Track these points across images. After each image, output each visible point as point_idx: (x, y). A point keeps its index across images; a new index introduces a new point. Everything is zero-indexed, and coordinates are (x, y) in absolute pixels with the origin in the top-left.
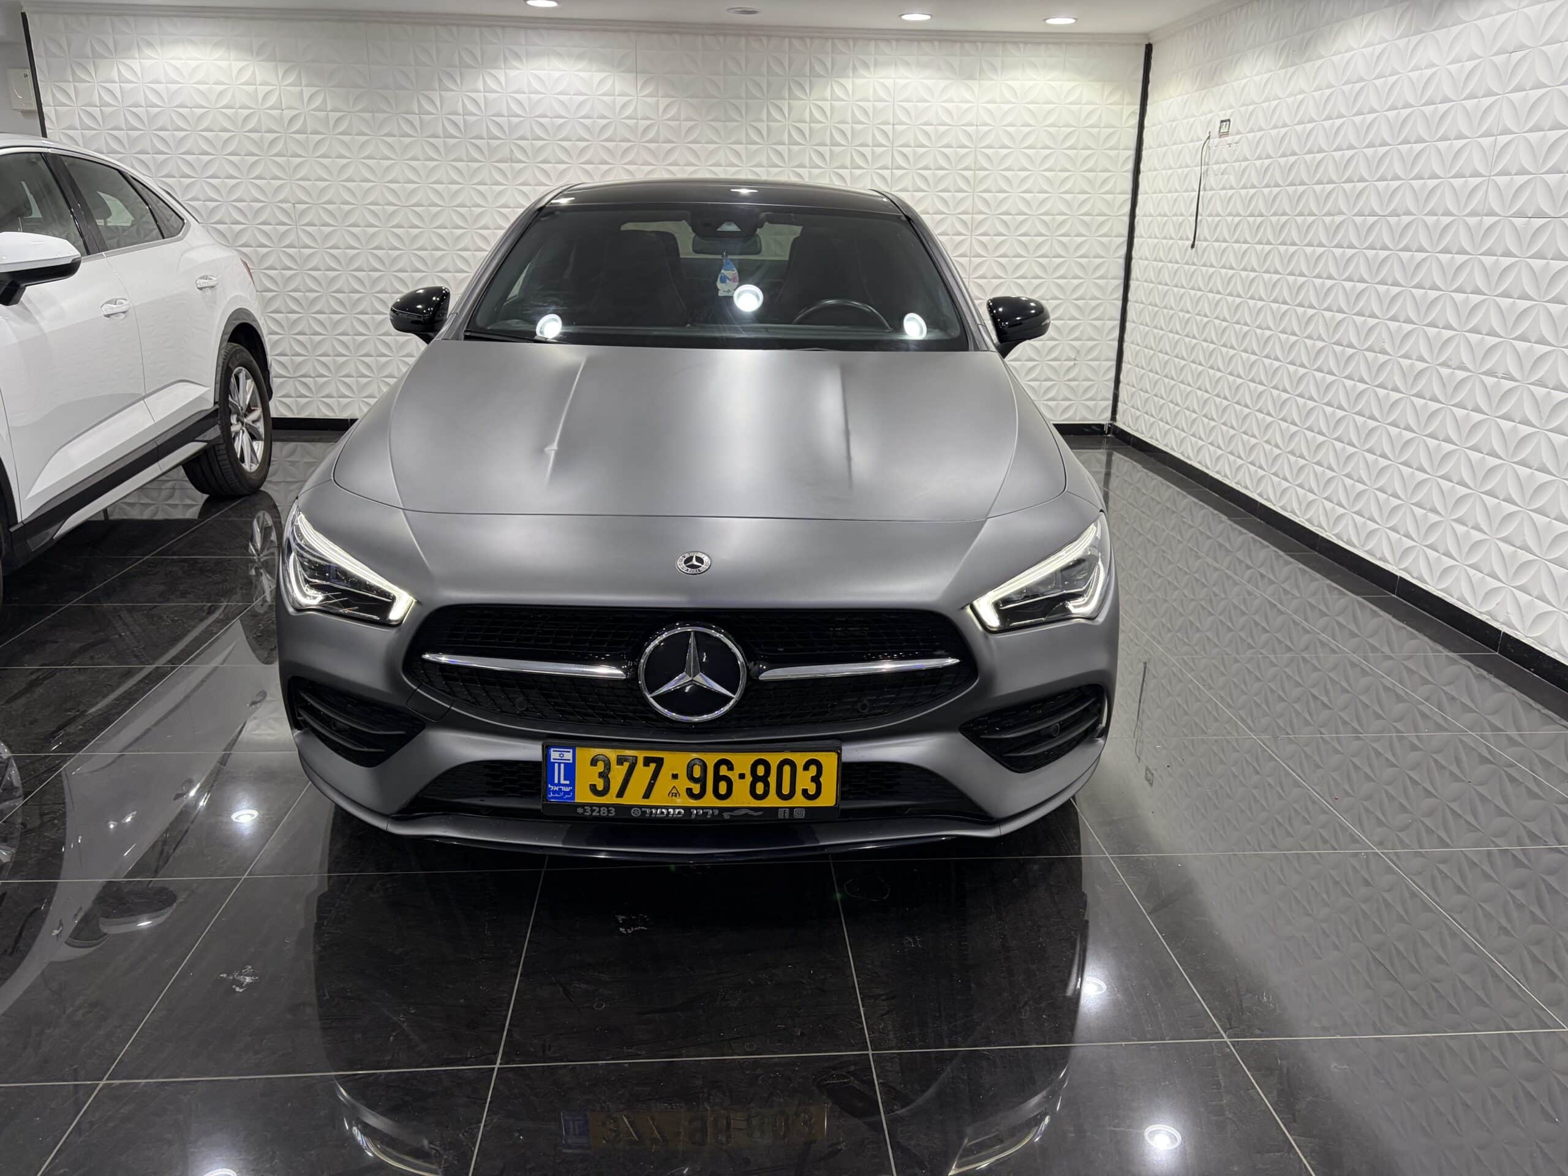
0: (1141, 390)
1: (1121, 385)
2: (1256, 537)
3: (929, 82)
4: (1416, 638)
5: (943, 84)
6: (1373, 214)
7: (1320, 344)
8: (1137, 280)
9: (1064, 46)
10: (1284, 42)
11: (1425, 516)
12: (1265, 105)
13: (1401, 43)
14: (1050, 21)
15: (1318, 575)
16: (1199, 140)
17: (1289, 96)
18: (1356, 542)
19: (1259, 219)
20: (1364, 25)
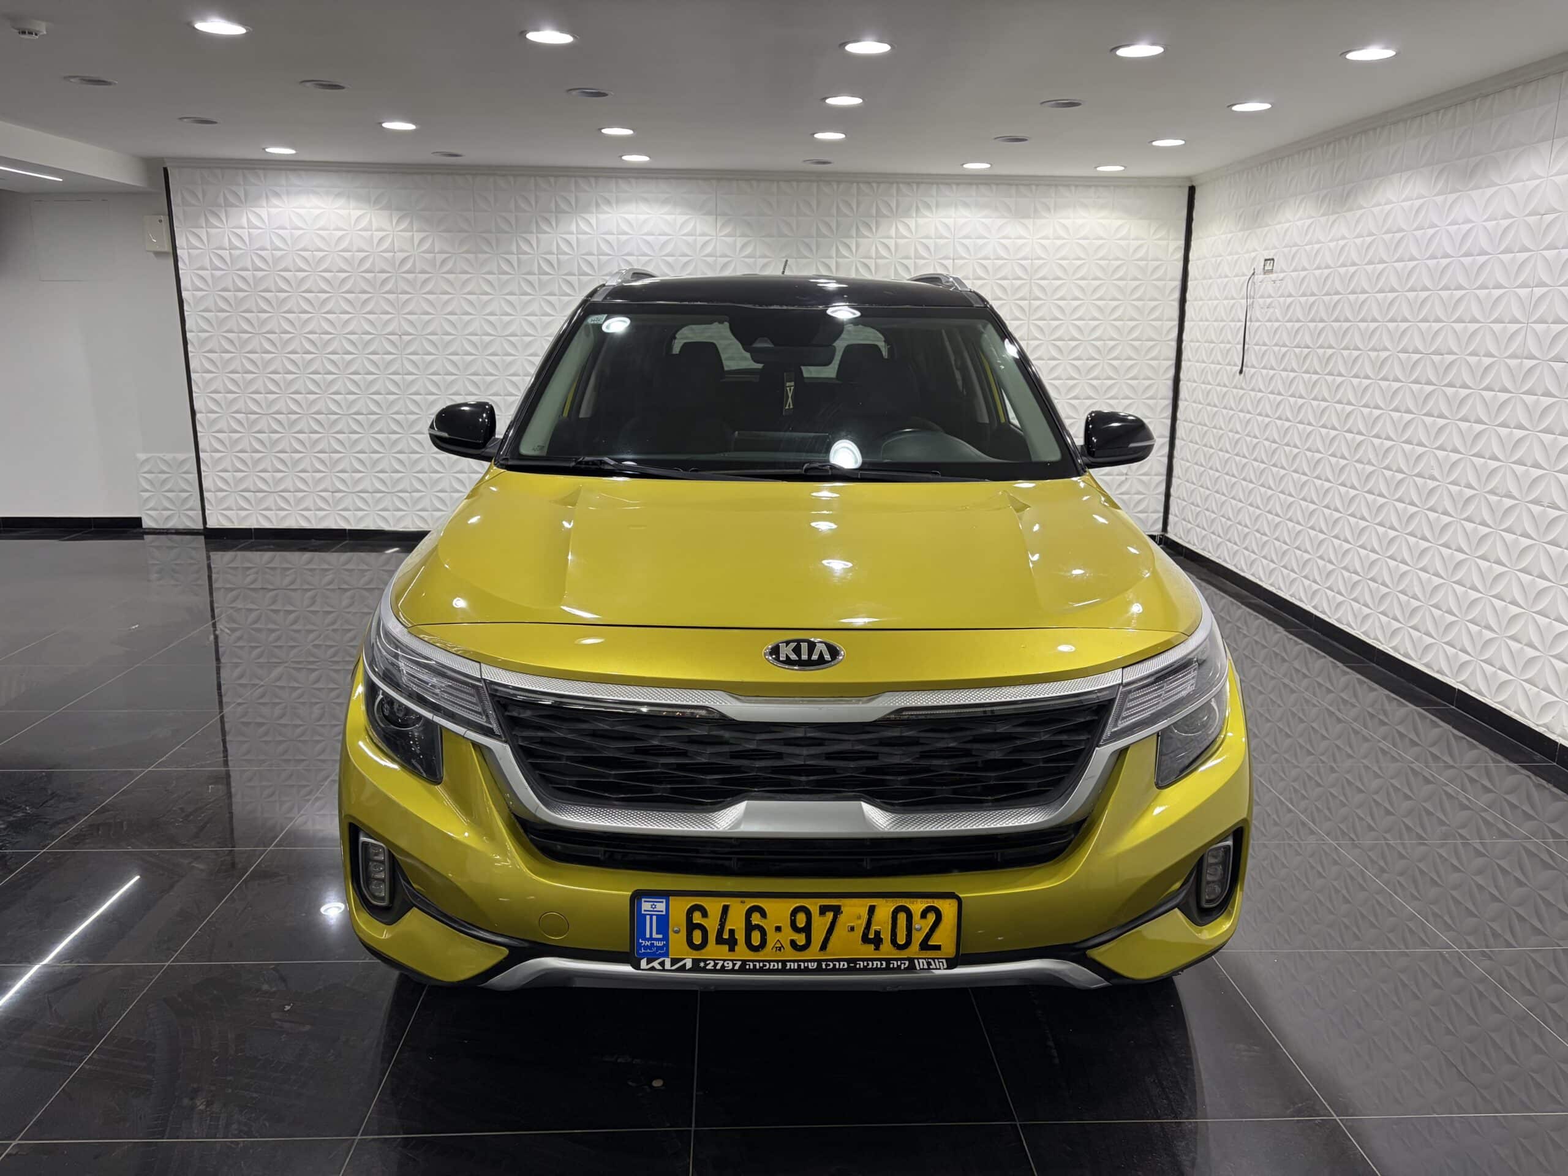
0: (1193, 504)
1: (1172, 499)
2: (1313, 648)
3: (987, 221)
4: (1475, 747)
5: (1000, 222)
6: (1416, 351)
7: (1370, 468)
8: (1186, 400)
9: (1112, 188)
10: (1325, 192)
11: (1480, 632)
12: (1308, 248)
13: (1440, 199)
14: (1100, 169)
15: (1376, 686)
16: (1244, 275)
17: (1331, 241)
18: (1413, 655)
19: (1306, 351)
20: (1402, 182)
